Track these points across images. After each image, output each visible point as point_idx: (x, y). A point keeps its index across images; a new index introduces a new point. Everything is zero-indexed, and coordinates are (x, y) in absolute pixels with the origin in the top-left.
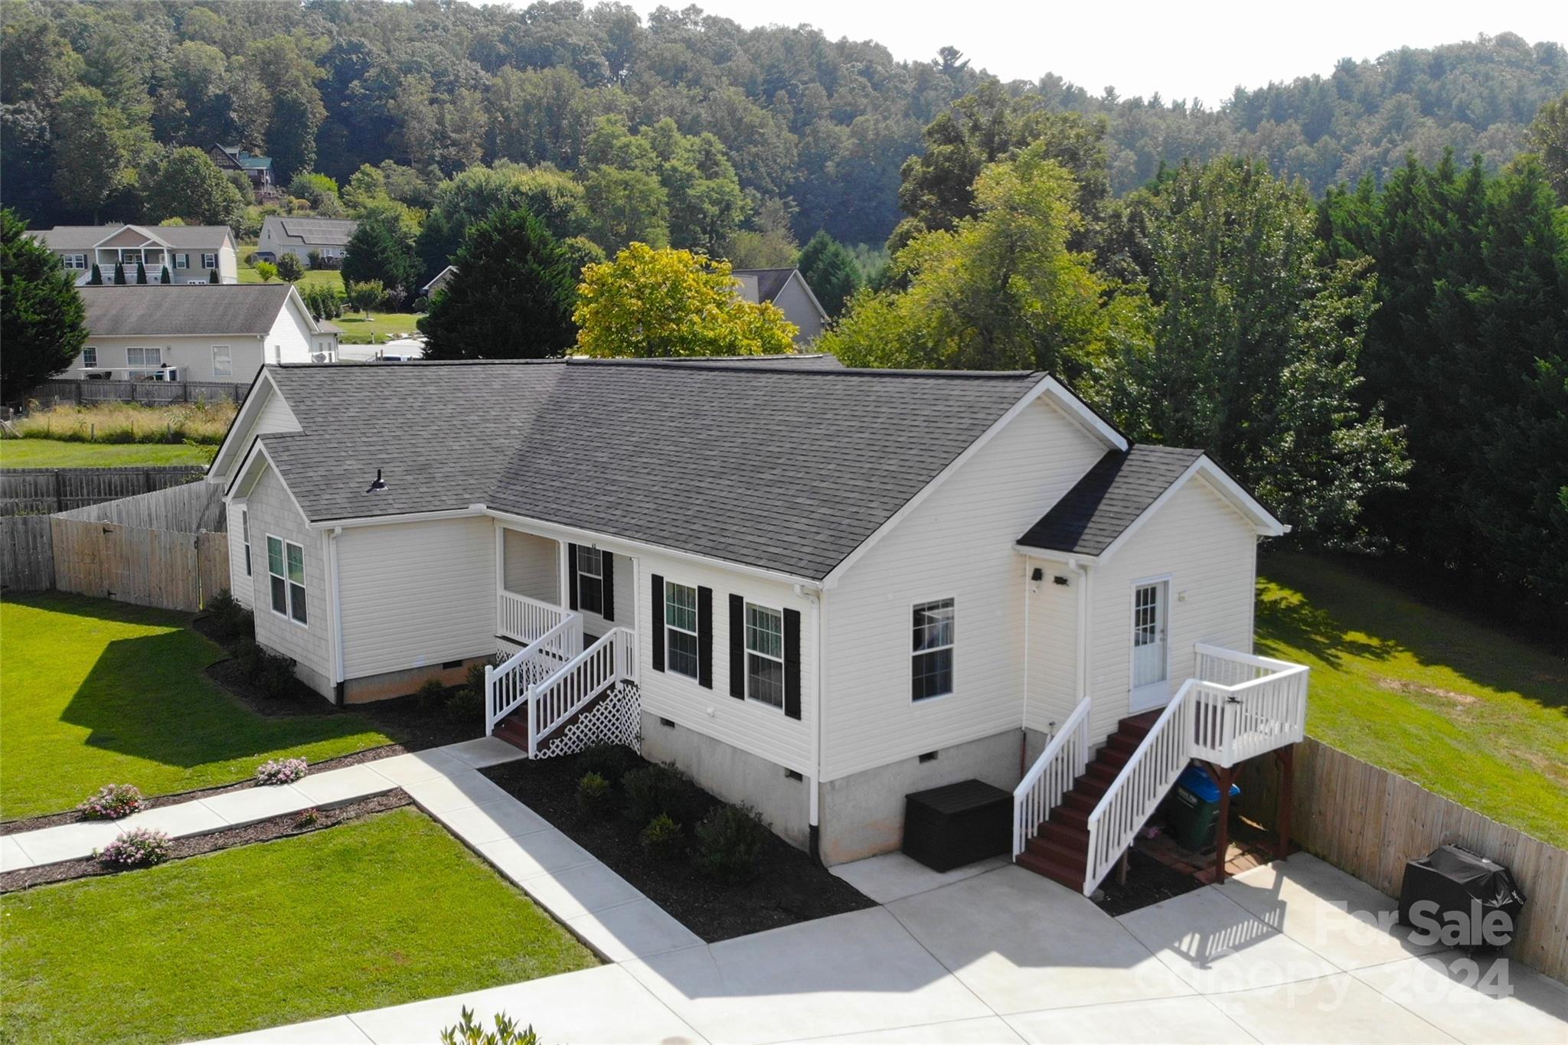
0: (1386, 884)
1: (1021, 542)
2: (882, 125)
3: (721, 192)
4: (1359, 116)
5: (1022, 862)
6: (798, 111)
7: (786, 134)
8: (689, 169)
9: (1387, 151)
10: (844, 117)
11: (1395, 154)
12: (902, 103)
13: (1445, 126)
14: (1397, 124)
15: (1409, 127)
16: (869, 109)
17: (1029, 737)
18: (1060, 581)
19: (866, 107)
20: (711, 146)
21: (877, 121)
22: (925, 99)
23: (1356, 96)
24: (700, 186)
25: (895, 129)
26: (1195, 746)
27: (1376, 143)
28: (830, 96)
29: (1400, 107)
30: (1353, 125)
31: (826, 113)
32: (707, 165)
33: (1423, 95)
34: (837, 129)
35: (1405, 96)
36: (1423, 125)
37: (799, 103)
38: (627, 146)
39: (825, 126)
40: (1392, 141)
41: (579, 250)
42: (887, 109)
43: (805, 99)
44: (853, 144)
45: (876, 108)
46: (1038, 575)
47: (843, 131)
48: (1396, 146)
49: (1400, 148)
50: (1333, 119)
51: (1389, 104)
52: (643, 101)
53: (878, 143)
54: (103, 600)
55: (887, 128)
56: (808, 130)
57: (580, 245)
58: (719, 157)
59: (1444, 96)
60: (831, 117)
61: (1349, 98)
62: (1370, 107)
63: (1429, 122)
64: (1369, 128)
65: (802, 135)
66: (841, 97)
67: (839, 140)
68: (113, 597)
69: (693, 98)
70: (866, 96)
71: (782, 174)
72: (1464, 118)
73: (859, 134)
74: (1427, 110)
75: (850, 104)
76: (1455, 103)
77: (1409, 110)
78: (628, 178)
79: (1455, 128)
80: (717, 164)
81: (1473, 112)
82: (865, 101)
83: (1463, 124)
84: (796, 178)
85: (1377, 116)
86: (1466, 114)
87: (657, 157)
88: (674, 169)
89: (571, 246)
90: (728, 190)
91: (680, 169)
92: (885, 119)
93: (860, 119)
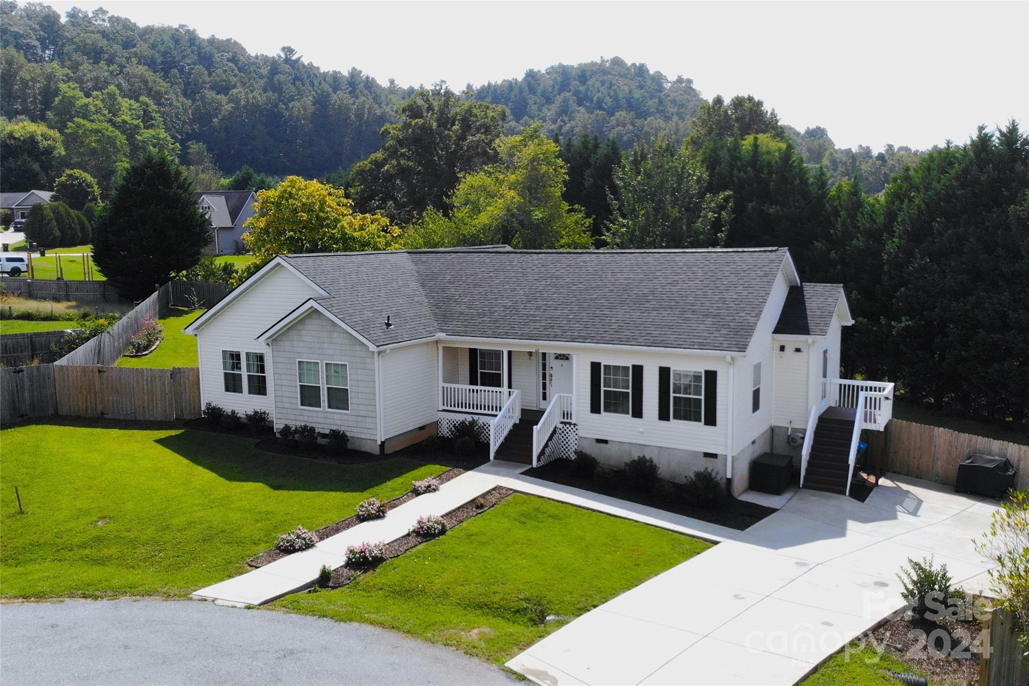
0: (937, 478)
1: (775, 332)
2: (250, 96)
3: (159, 139)
4: (543, 105)
5: (805, 487)
6: (187, 84)
7: (182, 99)
8: (136, 122)
9: (561, 127)
10: (223, 89)
11: (566, 128)
12: (262, 82)
13: (592, 113)
14: (564, 110)
15: (572, 112)
16: (238, 84)
17: (776, 431)
18: (798, 350)
19: (236, 83)
20: (147, 106)
21: (247, 93)
22: (278, 80)
23: (539, 91)
24: (146, 134)
25: (260, 99)
26: (865, 423)
27: (554, 121)
28: (210, 75)
29: (565, 101)
30: (540, 110)
31: (208, 86)
32: (147, 119)
33: (577, 93)
34: (219, 97)
35: (568, 94)
36: (579, 112)
37: (188, 78)
38: (86, 105)
39: (210, 95)
40: (563, 121)
41: (77, 178)
42: (252, 85)
43: (192, 76)
44: (232, 107)
45: (244, 84)
46: (782, 348)
47: (222, 98)
48: (566, 124)
49: (569, 125)
50: (528, 106)
51: (559, 99)
52: (74, 73)
53: (249, 107)
54: (99, 418)
55: (254, 98)
56: (198, 97)
57: (78, 175)
58: (154, 114)
59: (589, 94)
60: (212, 88)
61: (534, 93)
62: (549, 101)
63: (582, 109)
64: (550, 112)
65: (194, 101)
66: (218, 76)
67: (221, 105)
68: (105, 416)
69: (112, 72)
70: (235, 76)
71: (183, 127)
72: (601, 108)
73: (235, 101)
74: (580, 103)
75: (225, 81)
76: (595, 99)
77: (571, 102)
78: (100, 128)
79: (598, 114)
80: (152, 119)
81: (606, 104)
82: (235, 79)
83: (602, 112)
84: (193, 130)
85: (553, 105)
86: (602, 105)
87: (109, 113)
88: (124, 122)
89: (71, 176)
90: (163, 137)
91: (129, 122)
92: (252, 92)
93: (235, 91)
